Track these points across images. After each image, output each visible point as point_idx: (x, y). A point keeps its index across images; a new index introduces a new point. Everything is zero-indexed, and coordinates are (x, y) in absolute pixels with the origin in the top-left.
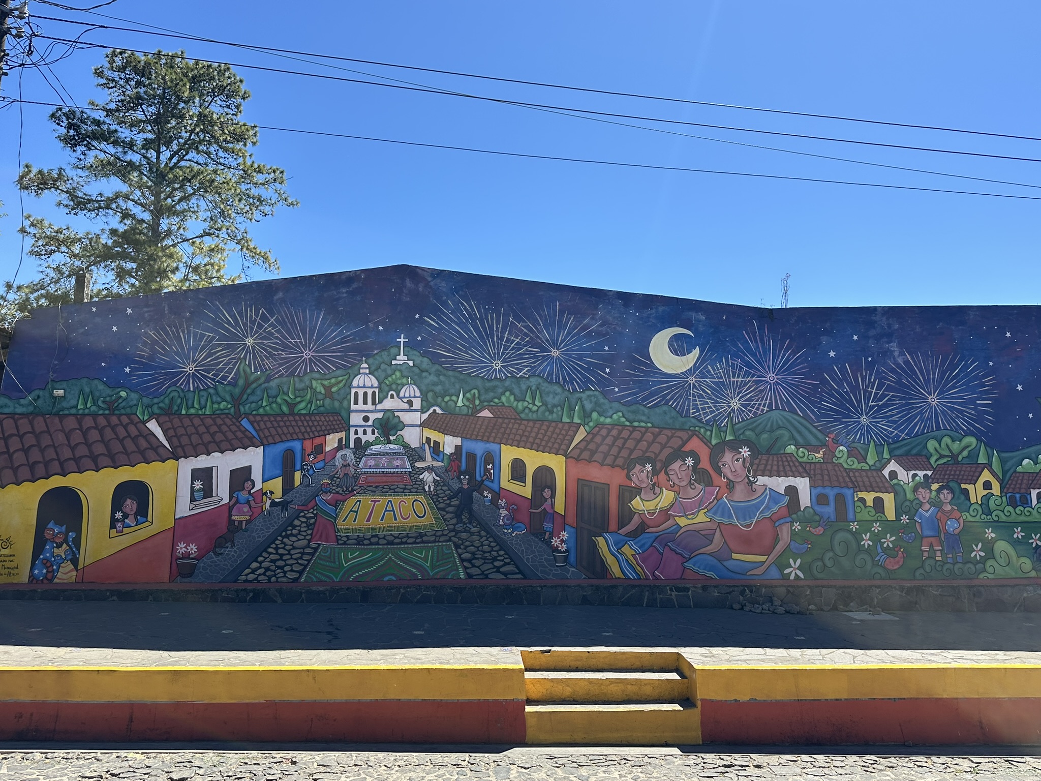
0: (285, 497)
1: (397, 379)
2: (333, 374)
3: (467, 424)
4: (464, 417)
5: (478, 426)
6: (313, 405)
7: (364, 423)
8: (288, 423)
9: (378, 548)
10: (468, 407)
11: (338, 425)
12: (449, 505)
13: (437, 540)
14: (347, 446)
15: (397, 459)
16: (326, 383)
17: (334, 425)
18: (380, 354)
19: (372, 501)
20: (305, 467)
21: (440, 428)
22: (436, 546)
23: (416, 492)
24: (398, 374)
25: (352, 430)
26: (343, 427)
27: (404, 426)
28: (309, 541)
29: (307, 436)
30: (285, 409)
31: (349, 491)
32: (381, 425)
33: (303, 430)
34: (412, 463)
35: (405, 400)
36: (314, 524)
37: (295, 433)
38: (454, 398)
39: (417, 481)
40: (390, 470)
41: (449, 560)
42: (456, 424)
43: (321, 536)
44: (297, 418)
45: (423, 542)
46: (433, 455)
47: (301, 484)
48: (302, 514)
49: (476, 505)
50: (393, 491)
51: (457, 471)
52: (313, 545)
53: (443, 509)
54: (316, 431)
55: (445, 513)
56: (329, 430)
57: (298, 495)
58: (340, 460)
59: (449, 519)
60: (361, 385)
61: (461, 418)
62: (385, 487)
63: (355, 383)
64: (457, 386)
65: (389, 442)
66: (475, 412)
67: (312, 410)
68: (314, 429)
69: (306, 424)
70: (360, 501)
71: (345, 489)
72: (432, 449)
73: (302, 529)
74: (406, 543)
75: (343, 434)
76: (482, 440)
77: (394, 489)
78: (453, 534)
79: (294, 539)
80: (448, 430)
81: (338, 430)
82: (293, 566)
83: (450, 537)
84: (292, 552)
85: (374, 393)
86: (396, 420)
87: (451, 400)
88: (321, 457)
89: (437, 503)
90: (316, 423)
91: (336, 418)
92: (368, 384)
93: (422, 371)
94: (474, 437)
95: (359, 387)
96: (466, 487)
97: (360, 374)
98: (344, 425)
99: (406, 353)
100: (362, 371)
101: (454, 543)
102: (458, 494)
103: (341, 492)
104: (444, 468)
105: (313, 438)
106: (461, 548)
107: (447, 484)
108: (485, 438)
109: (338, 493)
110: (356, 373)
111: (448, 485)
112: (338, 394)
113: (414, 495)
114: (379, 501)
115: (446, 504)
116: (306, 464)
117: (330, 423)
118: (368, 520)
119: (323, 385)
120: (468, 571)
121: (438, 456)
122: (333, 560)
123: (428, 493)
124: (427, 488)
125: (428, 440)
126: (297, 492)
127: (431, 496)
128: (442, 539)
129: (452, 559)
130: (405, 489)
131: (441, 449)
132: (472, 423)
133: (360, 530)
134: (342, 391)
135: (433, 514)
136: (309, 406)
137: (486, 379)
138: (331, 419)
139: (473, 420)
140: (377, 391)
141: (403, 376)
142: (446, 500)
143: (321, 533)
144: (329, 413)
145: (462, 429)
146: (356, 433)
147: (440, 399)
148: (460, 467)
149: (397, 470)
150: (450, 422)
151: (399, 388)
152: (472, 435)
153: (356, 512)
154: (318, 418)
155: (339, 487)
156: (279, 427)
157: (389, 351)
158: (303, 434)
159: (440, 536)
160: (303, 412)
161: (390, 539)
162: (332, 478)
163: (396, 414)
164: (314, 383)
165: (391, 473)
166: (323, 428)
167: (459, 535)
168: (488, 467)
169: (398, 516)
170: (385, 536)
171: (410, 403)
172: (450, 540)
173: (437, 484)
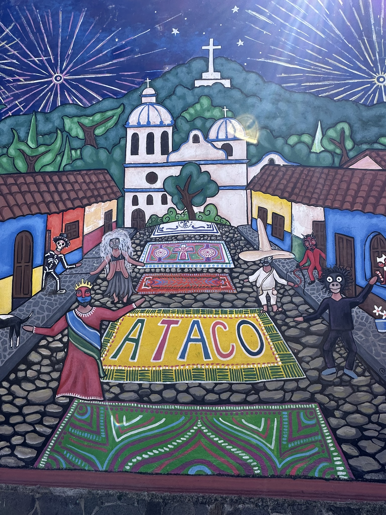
0: (17, 312)
1: (203, 110)
2: (98, 107)
3: (332, 184)
4: (326, 171)
5: (354, 186)
6: (65, 157)
7: (147, 185)
8: (25, 188)
9: (175, 409)
10: (332, 153)
11: (105, 189)
12: (308, 332)
13: (287, 398)
14: (120, 224)
15: (207, 247)
16: (86, 121)
17: (97, 189)
18: (174, 72)
19: (164, 322)
20: (51, 260)
21: (283, 191)
22: (285, 410)
23: (244, 307)
24: (205, 102)
25: (129, 197)
26: (113, 193)
27: (219, 188)
28: (55, 391)
29: (53, 208)
30: (21, 165)
31: (123, 303)
32: (177, 187)
33: (48, 198)
34: (235, 254)
35: (219, 144)
36: (63, 360)
37: (35, 203)
38: (306, 138)
39: (243, 286)
40: (194, 266)
41: (313, 439)
42: (313, 184)
43: (75, 383)
44: (39, 179)
45: (260, 402)
46: (273, 239)
47: (43, 289)
48: (43, 342)
49: (360, 333)
50: (200, 304)
51: (319, 268)
52: (61, 399)
53: (296, 340)
54: (69, 199)
55: (298, 347)
56: (91, 197)
57: (37, 309)
58: (109, 248)
59: (308, 359)
60: (143, 121)
61: (322, 173)
62: (187, 296)
63: (133, 120)
64: (311, 118)
65: (192, 216)
66: (346, 163)
67: (63, 165)
68: (65, 196)
69: (52, 188)
70: (142, 321)
71: (116, 300)
72: (269, 228)
73: (44, 370)
74: (227, 402)
75: (112, 205)
76: (363, 211)
77: (203, 301)
78: (318, 387)
79: (29, 386)
80: (298, 195)
81: (105, 198)
82: (27, 436)
83: (313, 394)
84: (26, 410)
85: (164, 136)
86: (204, 179)
87: (300, 142)
88: (75, 243)
89: (284, 328)
90: (68, 187)
91: (101, 177)
92: (155, 120)
93: (247, 96)
94: (347, 205)
95: (139, 126)
96: (338, 298)
97: (141, 104)
98: (115, 189)
99: (218, 68)
100: (144, 100)
101: (321, 405)
102: (324, 311)
103: (109, 304)
104: (295, 263)
105: (63, 211)
106: (334, 416)
107: (301, 292)
108: (369, 208)
109: (103, 305)
110: (135, 103)
111: (303, 294)
112: (106, 139)
113: (241, 312)
114: (177, 322)
115: (301, 329)
116: (52, 256)
117: (92, 186)
118: (158, 357)
119: (81, 125)
120: (352, 462)
121: (282, 240)
122: (95, 429)
123: (265, 308)
124: (263, 300)
125: (262, 212)
126: (36, 304)
127: (272, 314)
128: (297, 396)
129: (319, 437)
130: (222, 300)
131: (287, 228)
132: (341, 181)
133: (143, 374)
134: (112, 135)
135: (278, 348)
136: (59, 158)
137: (364, 104)
138: (94, 179)
139: (343, 176)
140: (170, 131)
141: (213, 106)
142: (300, 323)
143: (76, 378)
144: (90, 170)
145: (324, 192)
146: (135, 201)
147: (280, 142)
148: (325, 260)
149: (207, 266)
150: (301, 181)
151: (208, 124)
152: (343, 202)
153: (136, 341)
154: (72, 178)
155: (106, 296)
156: (11, 194)
157: (190, 66)
158: (47, 204)
159: (293, 391)
160: (49, 169)
161: (198, 394)
162: (94, 280)
163: (204, 168)
164: (67, 122)
165: (196, 272)
166: (81, 194)
167: (329, 390)
168: (379, 260)
169: (212, 350)
170: (189, 388)
171: (228, 149)
172: (312, 400)
173: (282, 291)
